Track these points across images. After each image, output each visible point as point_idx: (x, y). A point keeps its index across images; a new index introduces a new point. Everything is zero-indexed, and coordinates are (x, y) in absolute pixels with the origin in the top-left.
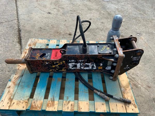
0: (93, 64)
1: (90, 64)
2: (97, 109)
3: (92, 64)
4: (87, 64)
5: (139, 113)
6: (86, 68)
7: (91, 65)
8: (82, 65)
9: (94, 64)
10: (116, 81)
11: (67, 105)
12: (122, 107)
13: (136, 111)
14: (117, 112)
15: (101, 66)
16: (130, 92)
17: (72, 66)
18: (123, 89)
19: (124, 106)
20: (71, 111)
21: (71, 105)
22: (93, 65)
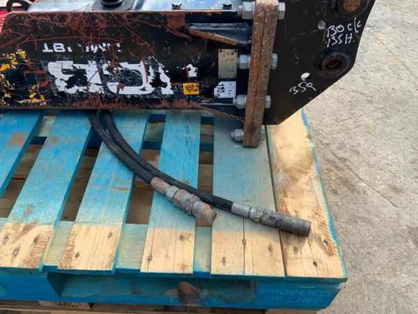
0: (155, 67)
1: (140, 67)
2: (149, 260)
3: (151, 70)
4: (125, 65)
5: (345, 280)
6: (129, 91)
7: (148, 74)
8: (106, 72)
9: (161, 71)
10: (256, 150)
11: (17, 238)
12: (270, 249)
13: (332, 268)
14: (241, 274)
15: (193, 80)
16: (312, 191)
17: (67, 77)
18: (280, 178)
19: (277, 246)
20: (25, 266)
21: (36, 241)
22: (157, 75)
